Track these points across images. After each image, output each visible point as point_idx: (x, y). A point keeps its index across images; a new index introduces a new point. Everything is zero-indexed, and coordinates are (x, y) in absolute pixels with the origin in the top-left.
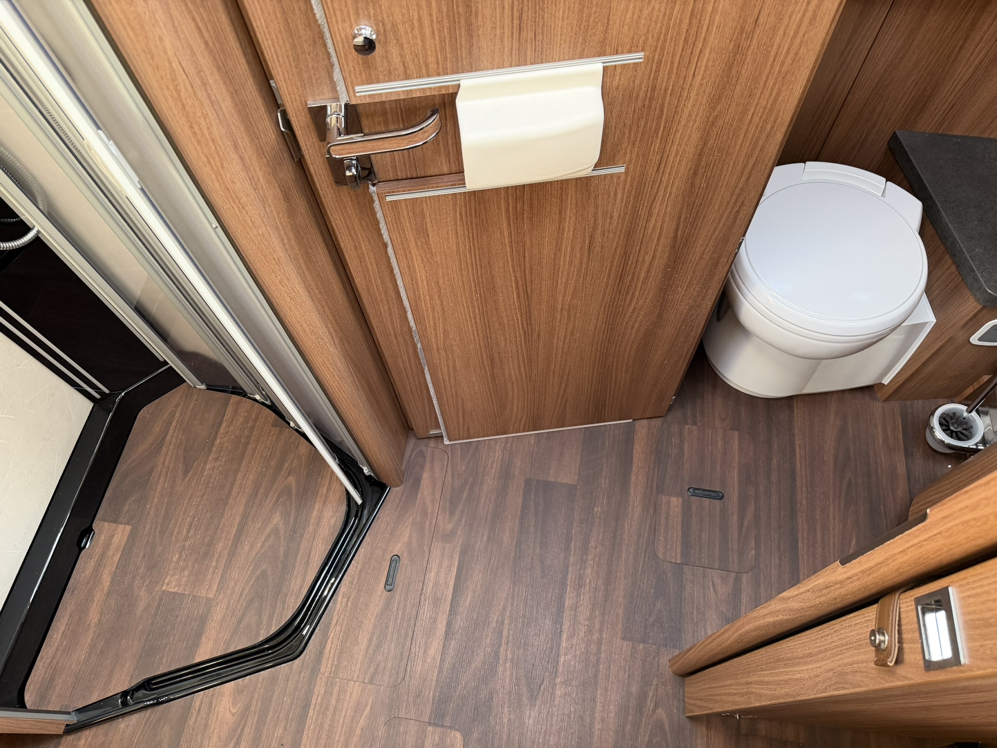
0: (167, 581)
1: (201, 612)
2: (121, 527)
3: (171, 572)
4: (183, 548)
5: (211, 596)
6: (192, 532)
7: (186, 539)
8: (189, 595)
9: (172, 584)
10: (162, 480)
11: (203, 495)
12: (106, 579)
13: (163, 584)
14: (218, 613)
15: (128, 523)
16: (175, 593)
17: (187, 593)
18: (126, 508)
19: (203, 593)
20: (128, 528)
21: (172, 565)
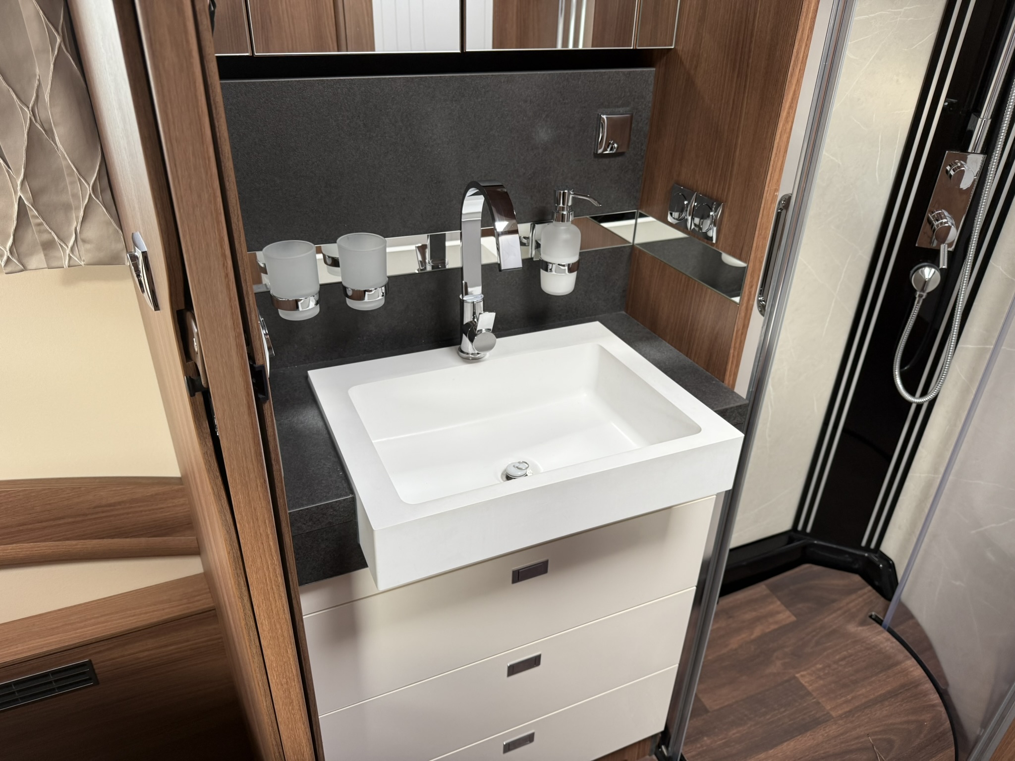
0: (802, 673)
1: (818, 716)
2: (788, 613)
3: (809, 671)
4: (829, 666)
5: (834, 714)
6: (843, 663)
7: (836, 662)
8: (814, 698)
9: (805, 677)
10: (839, 612)
11: (868, 649)
12: (757, 632)
13: (798, 672)
14: (832, 730)
15: (795, 616)
16: (803, 686)
17: (815, 694)
18: (800, 606)
19: (828, 707)
20: (793, 618)
21: (813, 669)
